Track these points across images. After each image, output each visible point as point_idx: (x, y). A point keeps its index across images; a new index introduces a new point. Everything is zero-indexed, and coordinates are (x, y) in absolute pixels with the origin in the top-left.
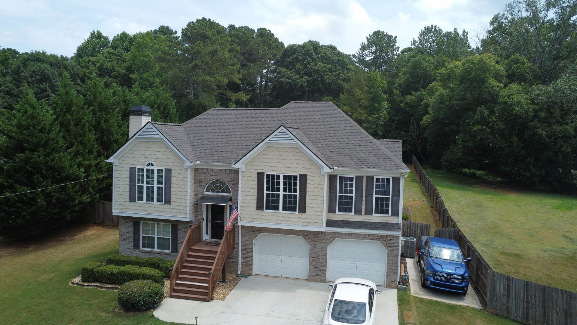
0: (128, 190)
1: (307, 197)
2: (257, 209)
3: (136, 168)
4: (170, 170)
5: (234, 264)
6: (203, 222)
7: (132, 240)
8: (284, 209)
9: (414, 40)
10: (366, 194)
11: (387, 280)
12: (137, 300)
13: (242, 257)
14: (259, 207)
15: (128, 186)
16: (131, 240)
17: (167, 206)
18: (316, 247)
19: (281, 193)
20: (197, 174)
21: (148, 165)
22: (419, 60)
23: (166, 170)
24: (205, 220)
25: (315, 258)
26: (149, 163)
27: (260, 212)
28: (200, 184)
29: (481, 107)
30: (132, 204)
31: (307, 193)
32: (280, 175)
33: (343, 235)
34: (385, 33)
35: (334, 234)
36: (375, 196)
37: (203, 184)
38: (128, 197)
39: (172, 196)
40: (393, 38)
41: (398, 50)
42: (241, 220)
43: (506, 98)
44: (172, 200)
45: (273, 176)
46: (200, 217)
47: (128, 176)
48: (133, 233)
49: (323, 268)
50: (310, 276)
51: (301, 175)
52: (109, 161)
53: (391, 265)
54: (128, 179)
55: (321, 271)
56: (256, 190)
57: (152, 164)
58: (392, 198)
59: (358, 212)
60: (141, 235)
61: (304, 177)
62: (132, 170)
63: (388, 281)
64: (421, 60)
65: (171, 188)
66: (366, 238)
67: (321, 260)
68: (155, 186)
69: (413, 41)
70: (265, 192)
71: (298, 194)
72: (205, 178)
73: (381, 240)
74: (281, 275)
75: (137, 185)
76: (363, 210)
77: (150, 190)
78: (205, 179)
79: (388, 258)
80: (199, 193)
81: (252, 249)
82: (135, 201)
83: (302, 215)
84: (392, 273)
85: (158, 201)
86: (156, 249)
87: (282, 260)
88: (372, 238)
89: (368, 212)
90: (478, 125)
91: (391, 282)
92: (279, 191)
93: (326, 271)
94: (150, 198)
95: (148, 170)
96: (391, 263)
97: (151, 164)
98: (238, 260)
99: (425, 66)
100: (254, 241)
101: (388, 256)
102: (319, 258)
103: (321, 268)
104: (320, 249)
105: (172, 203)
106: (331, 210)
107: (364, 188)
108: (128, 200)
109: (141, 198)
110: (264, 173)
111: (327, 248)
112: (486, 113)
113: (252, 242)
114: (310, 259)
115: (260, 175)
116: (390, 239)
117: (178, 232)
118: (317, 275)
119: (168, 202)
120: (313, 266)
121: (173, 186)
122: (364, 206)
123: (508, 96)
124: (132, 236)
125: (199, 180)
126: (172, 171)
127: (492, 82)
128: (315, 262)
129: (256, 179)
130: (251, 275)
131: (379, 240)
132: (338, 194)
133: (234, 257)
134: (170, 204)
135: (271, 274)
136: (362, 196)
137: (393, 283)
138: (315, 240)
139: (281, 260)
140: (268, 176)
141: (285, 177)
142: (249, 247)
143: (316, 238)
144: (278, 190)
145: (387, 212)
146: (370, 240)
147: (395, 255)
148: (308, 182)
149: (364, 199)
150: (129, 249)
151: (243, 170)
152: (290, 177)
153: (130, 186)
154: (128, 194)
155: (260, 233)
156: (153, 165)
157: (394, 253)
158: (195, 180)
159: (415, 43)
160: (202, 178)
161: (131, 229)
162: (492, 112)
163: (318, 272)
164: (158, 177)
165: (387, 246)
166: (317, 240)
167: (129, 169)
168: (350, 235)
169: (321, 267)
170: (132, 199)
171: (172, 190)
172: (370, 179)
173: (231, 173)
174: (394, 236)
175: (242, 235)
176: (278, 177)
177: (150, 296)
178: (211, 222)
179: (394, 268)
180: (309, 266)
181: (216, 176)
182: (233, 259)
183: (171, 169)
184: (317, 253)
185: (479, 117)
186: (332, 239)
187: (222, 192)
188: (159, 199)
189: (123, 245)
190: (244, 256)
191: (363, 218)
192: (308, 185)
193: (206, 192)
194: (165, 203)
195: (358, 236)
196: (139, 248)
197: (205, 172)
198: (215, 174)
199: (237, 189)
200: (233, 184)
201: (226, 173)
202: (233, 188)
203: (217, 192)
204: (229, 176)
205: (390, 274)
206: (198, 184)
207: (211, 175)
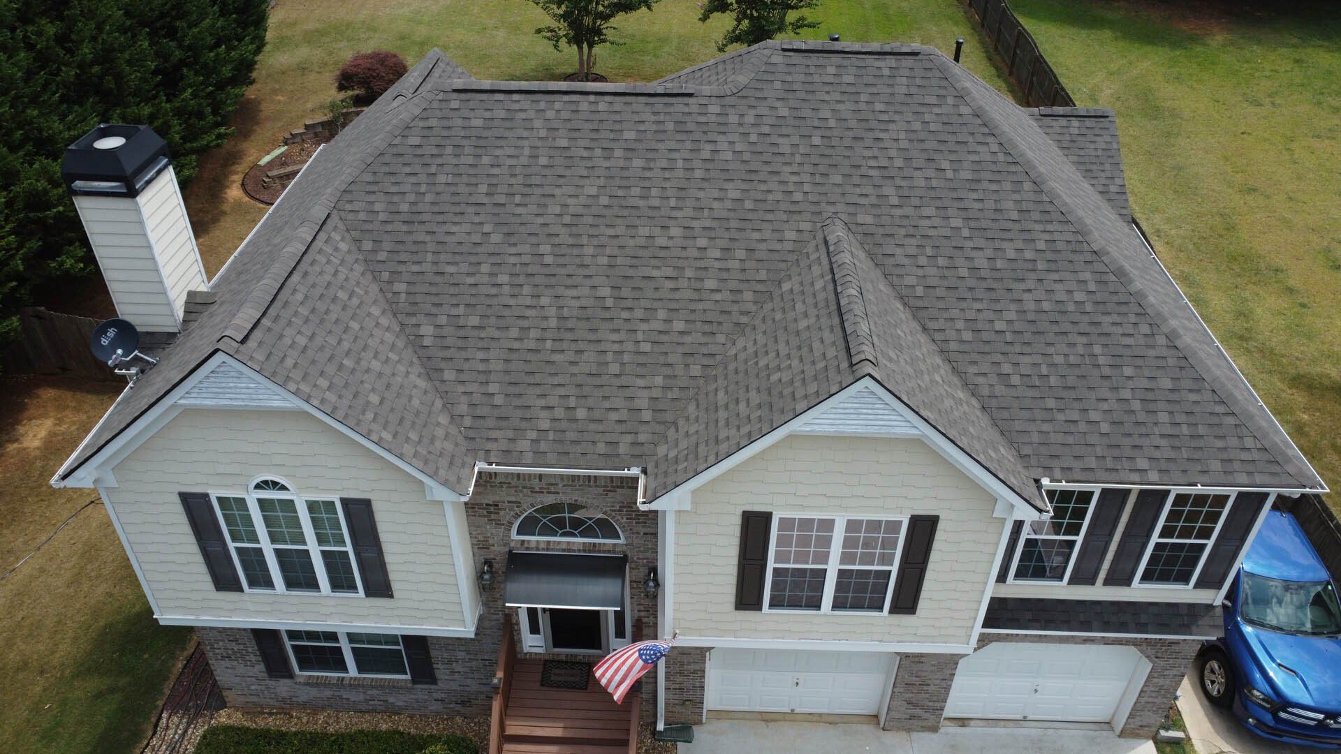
0: (199, 559)
2: (736, 609)
3: (206, 495)
4: (366, 502)
7: (259, 658)
10: (1127, 533)
11: (1126, 724)
14: (747, 603)
15: (195, 549)
16: (255, 658)
17: (380, 602)
18: (922, 663)
19: (833, 567)
21: (258, 487)
23: (346, 501)
25: (913, 684)
26: (266, 482)
27: (746, 614)
28: (493, 516)
30: (231, 596)
32: (833, 520)
35: (989, 635)
36: (1153, 542)
37: (505, 516)
38: (207, 578)
39: (393, 577)
42: (675, 635)
44: (395, 585)
45: (806, 524)
47: (183, 519)
48: (254, 642)
49: (936, 705)
50: (890, 720)
51: (914, 518)
52: (70, 484)
53: (1154, 694)
54: (187, 532)
55: (926, 709)
56: (733, 562)
57: (275, 484)
58: (1216, 544)
59: (1083, 579)
60: (288, 642)
61: (926, 524)
62: (194, 501)
63: (1132, 726)
65: (380, 553)
67: (931, 688)
68: (313, 548)
70: (772, 565)
71: (894, 568)
72: (513, 499)
74: (793, 710)
75: (231, 544)
76: (1102, 575)
77: (294, 559)
78: (509, 502)
79: (1147, 681)
80: (491, 542)
81: (704, 672)
82: (240, 590)
83: (899, 618)
84: (1149, 711)
85: (336, 588)
86: (353, 671)
87: (800, 681)
89: (1119, 580)
91: (1141, 726)
92: (825, 562)
93: (942, 709)
94: (301, 583)
95: (264, 502)
96: (1153, 690)
97: (275, 486)
101: (1150, 677)
102: (928, 685)
103: (931, 704)
104: (934, 665)
105: (397, 594)
107: (1124, 519)
108: (209, 586)
109: (261, 582)
111: (957, 663)
113: (704, 657)
114: (894, 688)
115: (755, 520)
118: (912, 717)
119: (380, 590)
120: (905, 700)
121: (387, 547)
122: (1107, 566)
125: (487, 505)
126: (377, 506)
128: (913, 692)
132: (1025, 537)
134: (390, 596)
137: (1145, 726)
139: (796, 681)
140: (787, 522)
141: (853, 525)
144: (822, 559)
145: (1184, 580)
146: (1105, 644)
147: (1175, 675)
148: (940, 537)
149: (1114, 547)
150: (253, 679)
152: (874, 524)
153: (203, 548)
154: (202, 571)
156: (283, 488)
157: (1172, 672)
160: (497, 498)
163: (918, 712)
164: (317, 523)
165: (1157, 658)
167: (176, 499)
169: (930, 701)
170: (226, 585)
171: (389, 558)
172: (1153, 497)
173: (618, 487)
176: (828, 525)
179: (1158, 698)
180: (891, 701)
181: (558, 493)
183: (369, 500)
184: (923, 673)
188: (342, 586)
189: (229, 671)
190: (676, 688)
191: (1097, 592)
192: (938, 547)
193: (519, 534)
194: (369, 595)
195: (1067, 638)
196: (290, 675)
197: (510, 483)
198: (552, 489)
199: (651, 531)
200: (627, 519)
201: (597, 486)
202: (631, 530)
203: (564, 535)
204: (611, 494)
205: (1142, 713)
206: (484, 516)
207: (536, 492)
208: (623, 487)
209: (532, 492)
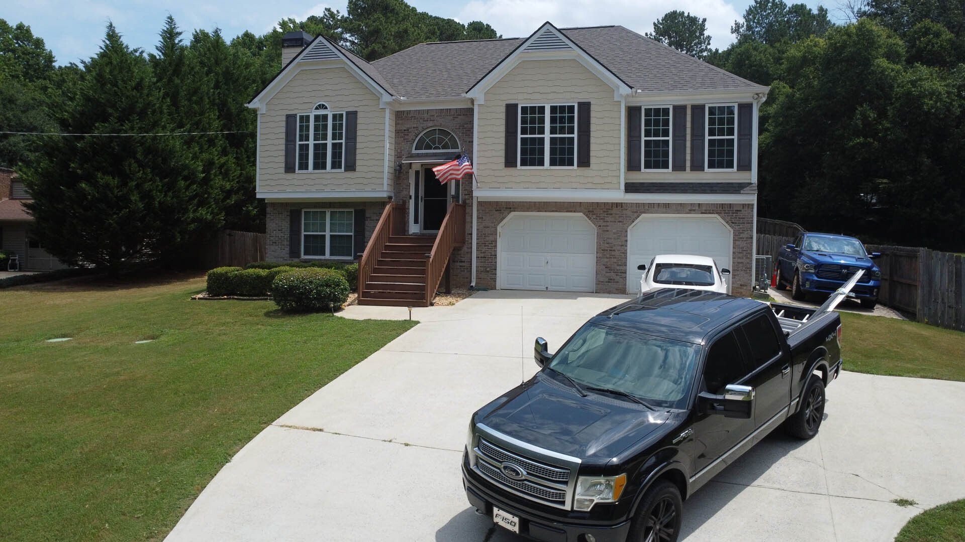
0: (283, 153)
1: (592, 140)
2: (505, 167)
3: (296, 115)
4: (355, 113)
5: (464, 271)
6: (409, 202)
7: (288, 243)
8: (553, 163)
9: (736, 24)
10: (692, 135)
11: (733, 283)
12: (305, 288)
13: (477, 257)
14: (510, 162)
15: (283, 147)
16: (286, 243)
17: (350, 174)
18: (608, 231)
19: (547, 136)
20: (400, 122)
21: (317, 108)
22: (747, 50)
23: (348, 113)
24: (413, 197)
25: (607, 250)
26: (320, 105)
27: (511, 170)
28: (406, 137)
29: (862, 106)
30: (290, 176)
31: (592, 134)
32: (544, 107)
33: (654, 207)
34: (686, 14)
35: (639, 207)
36: (707, 138)
37: (411, 136)
38: (283, 165)
39: (358, 157)
40: (700, 22)
41: (709, 41)
42: (477, 188)
43: (910, 86)
44: (358, 163)
45: (533, 109)
46: (405, 192)
47: (284, 130)
48: (289, 231)
49: (621, 268)
50: (598, 284)
51: (580, 104)
52: (251, 106)
53: (741, 255)
54: (283, 136)
55: (616, 272)
56: (503, 135)
57: (323, 105)
58: (739, 140)
59: (679, 167)
60: (303, 233)
61: (585, 107)
62: (290, 119)
63: (735, 286)
64: (751, 50)
65: (355, 143)
66: (694, 210)
67: (617, 253)
68: (329, 142)
69: (734, 26)
70: (520, 136)
71: (575, 136)
72: (415, 126)
73: (721, 213)
74: (547, 288)
75: (298, 143)
76: (688, 164)
77: (320, 150)
78: (413, 128)
79: (734, 243)
80: (403, 152)
81: (496, 241)
82: (294, 172)
83: (584, 171)
84: (742, 270)
85: (333, 167)
86: (327, 256)
87: (549, 261)
88: (705, 210)
89: (697, 166)
90: (859, 138)
91: (741, 285)
92: (543, 133)
93: (626, 273)
94: (320, 164)
95: (317, 118)
96: (740, 253)
97: (323, 107)
98: (471, 264)
99: (758, 58)
100: (499, 229)
101: (735, 240)
102: (614, 250)
103: (618, 268)
104: (614, 234)
105: (358, 168)
106: (633, 165)
107: (689, 125)
108: (283, 170)
109: (304, 166)
110: (516, 106)
111: (627, 231)
112: (872, 115)
113: (497, 229)
114: (597, 253)
115: (511, 109)
116: (738, 211)
117: (367, 222)
118: (610, 280)
119: (351, 167)
120: (604, 265)
121: (359, 139)
122: (688, 157)
123: (914, 83)
124: (287, 235)
125: (405, 130)
126: (359, 115)
127: (883, 62)
128: (607, 258)
129: (503, 116)
130: (494, 288)
131: (717, 213)
132: (643, 138)
133: (463, 259)
134: (354, 170)
135: (528, 287)
136: (685, 140)
137: (745, 288)
138: (607, 219)
139: (546, 260)
140: (524, 109)
141: (553, 109)
142: (491, 238)
143: (607, 214)
144: (542, 131)
145: (731, 165)
146: (702, 213)
147: (747, 238)
148: (593, 114)
149: (688, 144)
150: (282, 259)
151: (482, 102)
152: (562, 108)
153: (286, 145)
154: (283, 159)
155: (511, 211)
156: (326, 108)
157: (745, 235)
158: (397, 132)
159: (739, 29)
160: (408, 126)
161: (286, 225)
162: (882, 114)
163: (613, 275)
164: (334, 128)
165: (733, 223)
166: (609, 219)
167: (284, 119)
168: (667, 207)
169: (618, 265)
170: (289, 169)
171: (358, 145)
172: (698, 109)
173: (459, 115)
174: (744, 205)
175: (478, 218)
176: (542, 109)
177: (328, 285)
178: (423, 201)
179: (744, 261)
180: (597, 265)
181: (434, 122)
182: (462, 262)
183: (357, 111)
184: (610, 241)
185: (859, 122)
186: (636, 215)
187: (444, 148)
188: (336, 165)
189: (273, 253)
190: (482, 255)
191: (689, 176)
192: (593, 120)
193: (415, 150)
194: (346, 170)
195: (680, 208)
196: (299, 256)
197: (415, 117)
198: (432, 119)
199: (471, 140)
200: (462, 133)
201: (450, 116)
202: (463, 140)
203: (435, 148)
204: (456, 119)
205: (738, 273)
206: (402, 137)
207: (425, 121)
208: (461, 115)
209: (424, 121)
